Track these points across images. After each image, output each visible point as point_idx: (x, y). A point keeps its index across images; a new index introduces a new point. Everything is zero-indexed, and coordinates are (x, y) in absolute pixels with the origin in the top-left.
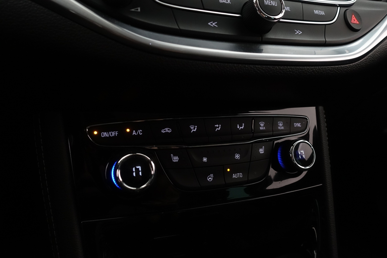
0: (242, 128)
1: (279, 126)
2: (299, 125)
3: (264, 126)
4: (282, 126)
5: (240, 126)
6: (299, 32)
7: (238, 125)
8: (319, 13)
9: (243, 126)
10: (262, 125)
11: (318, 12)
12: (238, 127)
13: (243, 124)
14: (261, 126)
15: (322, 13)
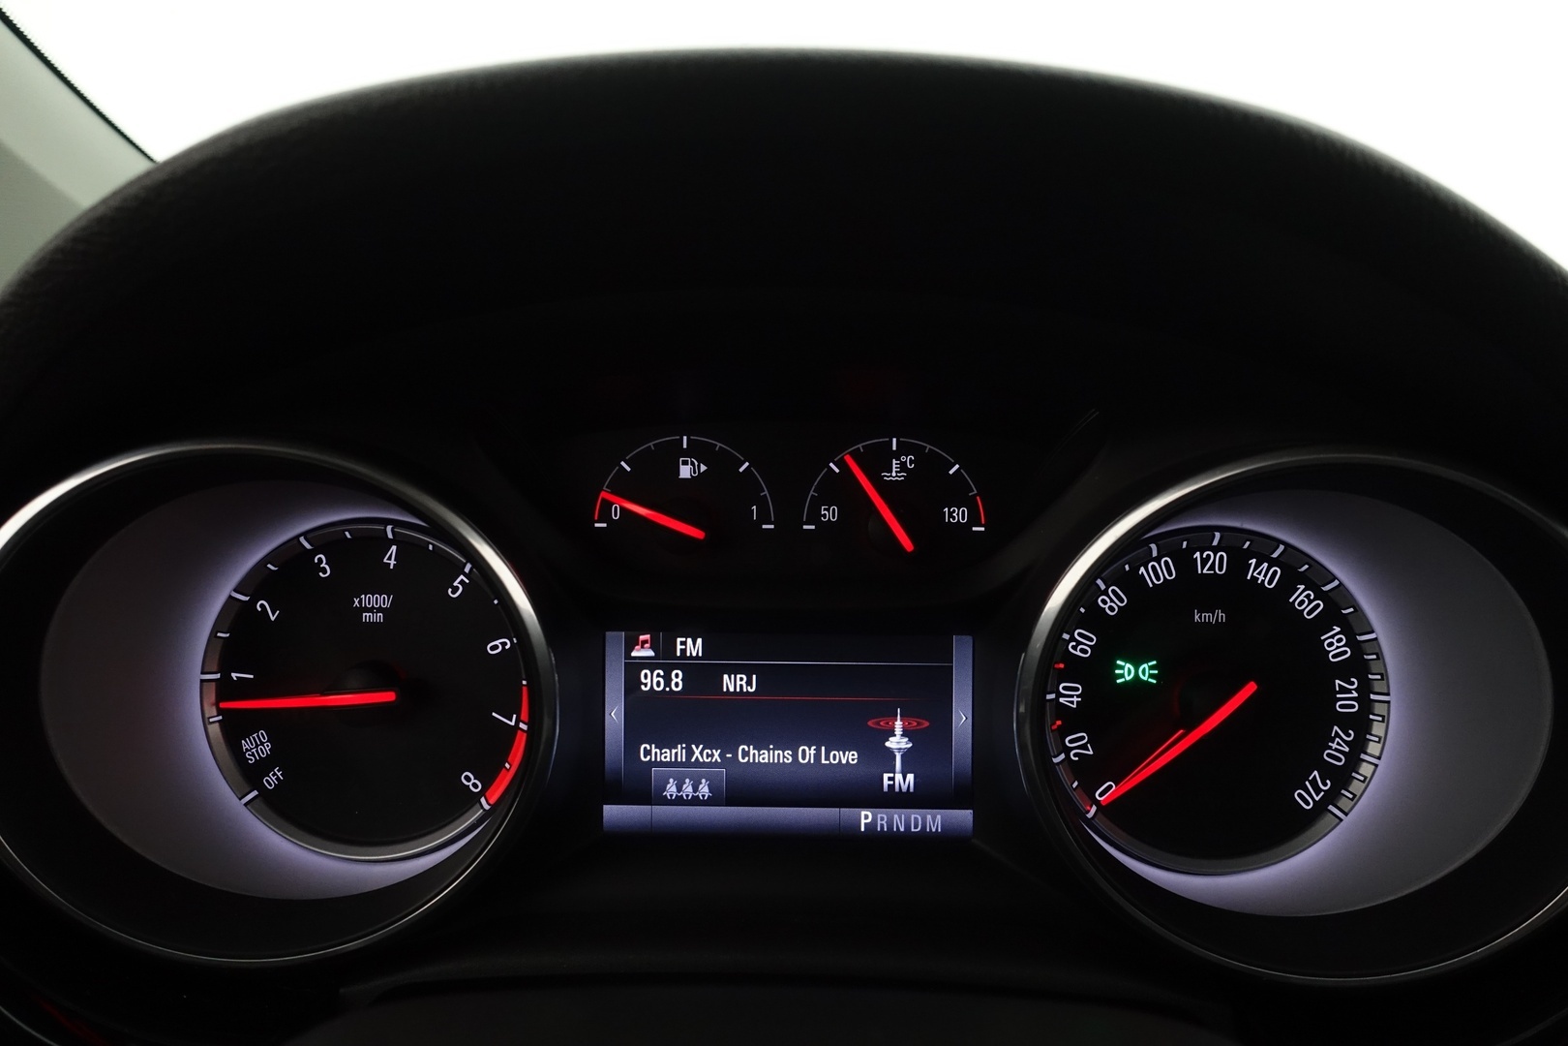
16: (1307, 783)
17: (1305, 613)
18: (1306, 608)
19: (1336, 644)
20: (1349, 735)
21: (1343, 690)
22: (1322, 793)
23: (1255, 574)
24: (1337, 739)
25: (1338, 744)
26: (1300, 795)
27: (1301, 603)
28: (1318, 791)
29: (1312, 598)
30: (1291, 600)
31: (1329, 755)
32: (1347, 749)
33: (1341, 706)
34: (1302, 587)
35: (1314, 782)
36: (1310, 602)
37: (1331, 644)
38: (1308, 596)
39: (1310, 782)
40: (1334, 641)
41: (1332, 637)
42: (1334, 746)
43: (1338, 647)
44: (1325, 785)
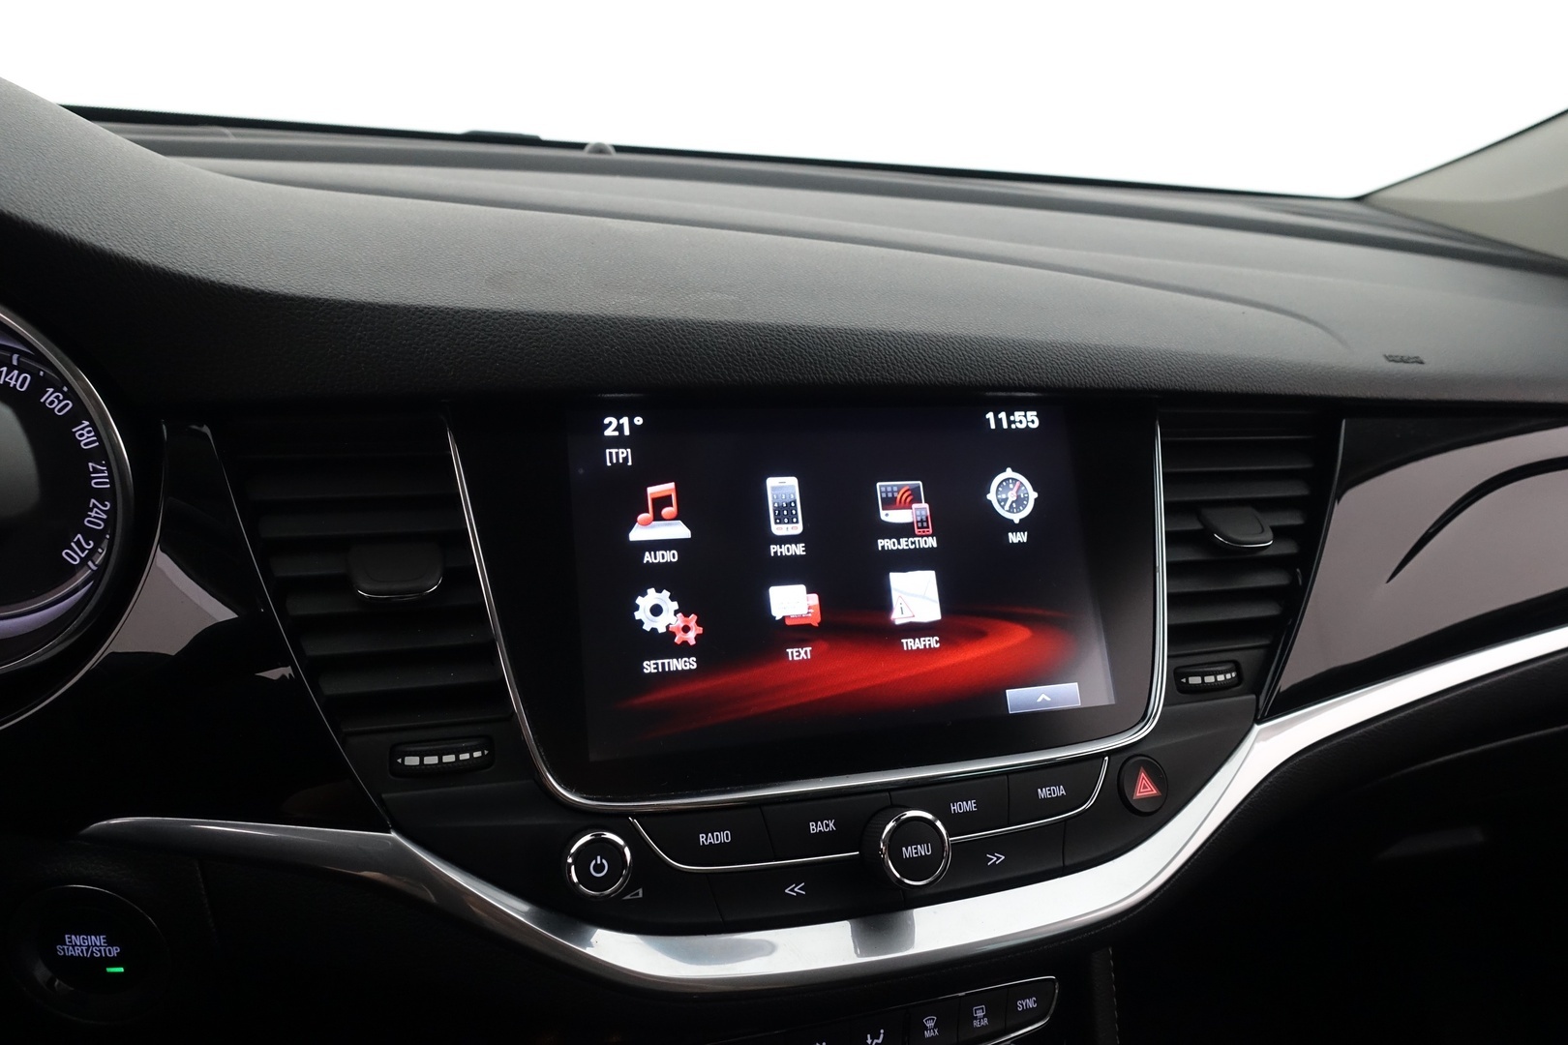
0: (880, 1041)
1: (976, 1018)
2: (1031, 1003)
3: (935, 1027)
4: (984, 1016)
5: (873, 1039)
6: (998, 858)
7: (869, 1036)
8: (1050, 794)
9: (882, 1036)
10: (930, 1024)
11: (1049, 790)
12: (869, 1041)
13: (882, 1031)
14: (926, 1028)
15: (1060, 791)
16: (73, 544)
17: (56, 410)
18: (56, 407)
19: (86, 435)
20: (106, 506)
21: (96, 471)
22: (87, 552)
23: (7, 380)
24: (95, 509)
25: (96, 513)
26: (67, 554)
27: (52, 402)
28: (83, 550)
29: (61, 398)
30: (42, 400)
31: (89, 522)
32: (105, 517)
33: (96, 483)
34: (51, 390)
35: (78, 543)
36: (60, 402)
37: (82, 435)
38: (57, 397)
39: (75, 543)
40: (84, 432)
41: (83, 429)
42: (93, 514)
43: (88, 437)
44: (89, 544)
